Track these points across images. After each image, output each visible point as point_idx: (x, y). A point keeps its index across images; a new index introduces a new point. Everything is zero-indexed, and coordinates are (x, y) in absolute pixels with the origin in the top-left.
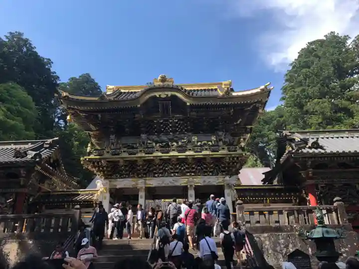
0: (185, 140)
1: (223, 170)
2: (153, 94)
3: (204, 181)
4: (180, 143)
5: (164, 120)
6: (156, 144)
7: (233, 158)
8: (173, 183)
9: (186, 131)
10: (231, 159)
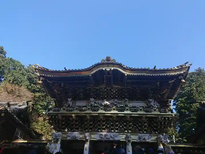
0: (122, 105)
1: (155, 129)
2: (100, 68)
3: (140, 138)
8: (113, 138)
10: (163, 119)
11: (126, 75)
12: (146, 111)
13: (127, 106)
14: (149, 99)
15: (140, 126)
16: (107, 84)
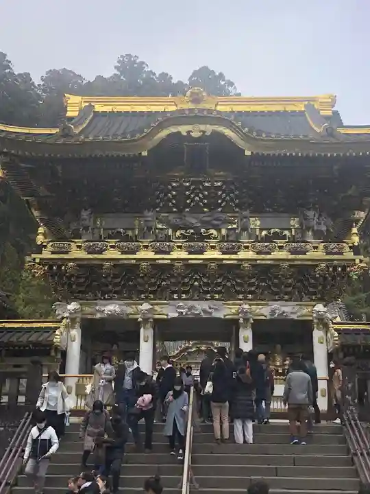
0: (235, 226)
1: (311, 290)
2: (173, 130)
3: (273, 312)
4: (224, 232)
5: (193, 183)
6: (175, 231)
7: (335, 268)
8: (211, 313)
9: (237, 206)
10: (331, 269)
11: (248, 153)
12: (293, 252)
13: (245, 229)
14: (306, 211)
15: (275, 285)
16: (193, 168)
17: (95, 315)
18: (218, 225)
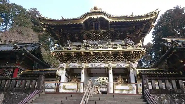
1: (129, 59)
2: (90, 17)
3: (118, 65)
5: (96, 33)
7: (136, 52)
8: (100, 66)
10: (134, 52)
11: (110, 21)
12: (123, 48)
13: (110, 44)
14: (126, 39)
15: (118, 58)
16: (96, 29)
17: (69, 67)
18: (103, 44)
